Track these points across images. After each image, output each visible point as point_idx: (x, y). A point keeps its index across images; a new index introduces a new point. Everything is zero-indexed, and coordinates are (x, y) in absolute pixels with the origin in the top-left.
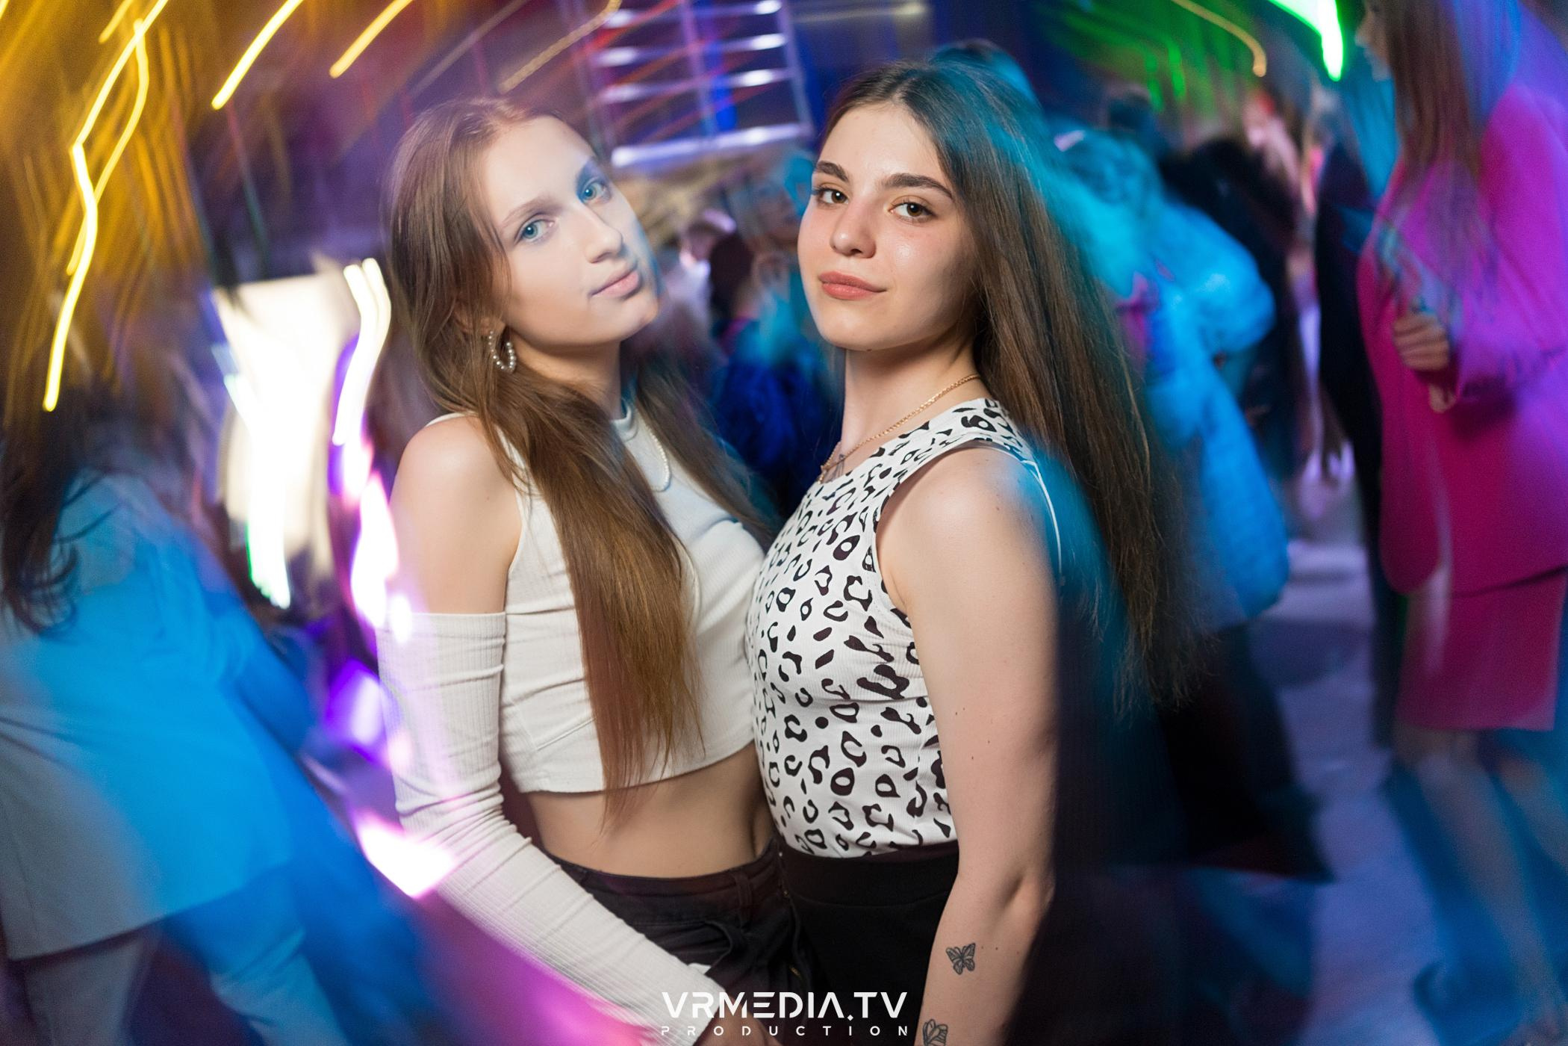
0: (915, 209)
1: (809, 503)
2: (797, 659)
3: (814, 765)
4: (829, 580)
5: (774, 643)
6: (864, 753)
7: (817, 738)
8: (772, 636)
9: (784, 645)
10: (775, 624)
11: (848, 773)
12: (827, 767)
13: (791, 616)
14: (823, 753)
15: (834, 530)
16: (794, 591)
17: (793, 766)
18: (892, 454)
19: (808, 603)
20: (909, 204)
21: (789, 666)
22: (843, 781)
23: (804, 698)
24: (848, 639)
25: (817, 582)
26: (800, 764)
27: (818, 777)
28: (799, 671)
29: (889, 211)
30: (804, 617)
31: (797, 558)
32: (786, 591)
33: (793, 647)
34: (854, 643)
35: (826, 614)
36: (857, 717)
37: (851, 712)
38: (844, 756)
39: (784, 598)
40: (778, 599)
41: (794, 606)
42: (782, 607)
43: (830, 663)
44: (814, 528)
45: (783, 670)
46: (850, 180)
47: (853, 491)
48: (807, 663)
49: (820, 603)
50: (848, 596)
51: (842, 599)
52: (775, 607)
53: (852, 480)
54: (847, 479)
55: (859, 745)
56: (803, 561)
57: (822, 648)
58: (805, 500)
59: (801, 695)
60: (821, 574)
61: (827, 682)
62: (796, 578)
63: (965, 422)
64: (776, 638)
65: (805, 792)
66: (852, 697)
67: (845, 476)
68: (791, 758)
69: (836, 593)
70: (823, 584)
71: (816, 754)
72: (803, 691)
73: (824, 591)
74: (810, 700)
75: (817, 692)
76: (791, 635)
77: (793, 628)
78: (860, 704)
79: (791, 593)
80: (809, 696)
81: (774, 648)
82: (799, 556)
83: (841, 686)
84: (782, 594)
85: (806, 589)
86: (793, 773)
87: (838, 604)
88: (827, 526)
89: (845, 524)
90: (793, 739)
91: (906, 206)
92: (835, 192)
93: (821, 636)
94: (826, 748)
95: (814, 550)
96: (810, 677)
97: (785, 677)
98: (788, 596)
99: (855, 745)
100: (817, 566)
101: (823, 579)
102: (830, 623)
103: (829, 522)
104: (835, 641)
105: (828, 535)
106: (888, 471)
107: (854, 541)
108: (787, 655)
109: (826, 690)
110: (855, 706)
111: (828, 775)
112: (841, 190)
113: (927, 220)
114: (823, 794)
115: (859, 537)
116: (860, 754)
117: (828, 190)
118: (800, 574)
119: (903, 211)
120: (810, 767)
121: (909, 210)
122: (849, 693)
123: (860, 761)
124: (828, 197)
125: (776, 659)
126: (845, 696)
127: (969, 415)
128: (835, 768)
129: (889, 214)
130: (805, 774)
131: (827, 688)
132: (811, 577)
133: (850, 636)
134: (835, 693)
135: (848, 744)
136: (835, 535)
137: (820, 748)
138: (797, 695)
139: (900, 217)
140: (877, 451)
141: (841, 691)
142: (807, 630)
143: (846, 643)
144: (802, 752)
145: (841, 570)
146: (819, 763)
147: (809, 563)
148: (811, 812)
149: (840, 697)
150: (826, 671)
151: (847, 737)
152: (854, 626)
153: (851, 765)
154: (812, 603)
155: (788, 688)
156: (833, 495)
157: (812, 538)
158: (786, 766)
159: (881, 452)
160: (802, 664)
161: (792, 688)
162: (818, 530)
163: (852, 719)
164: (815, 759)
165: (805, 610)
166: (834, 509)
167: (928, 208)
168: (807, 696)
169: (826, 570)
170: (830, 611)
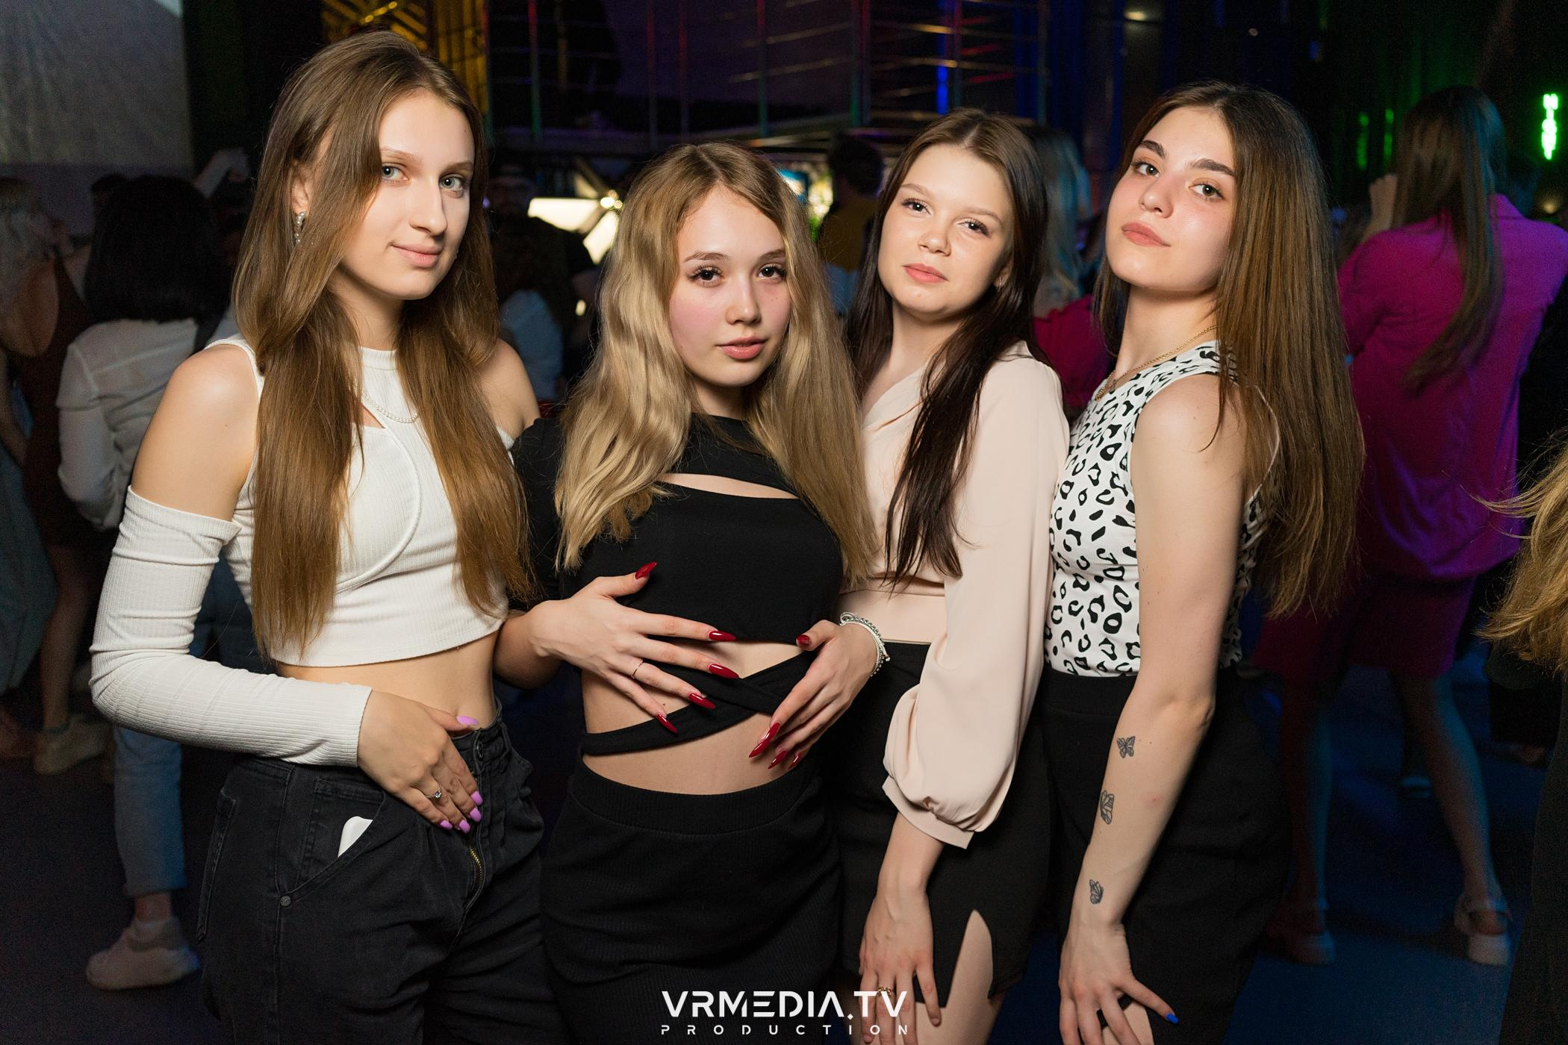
0: (1209, 190)
1: (1088, 418)
2: (1078, 535)
3: (1093, 609)
4: (1099, 474)
5: (1059, 523)
6: (1130, 603)
7: (1096, 590)
8: (1058, 518)
9: (1067, 525)
10: (1060, 509)
11: (1117, 617)
12: (1102, 611)
13: (1072, 503)
14: (1100, 601)
15: (1102, 436)
16: (1073, 483)
17: (1075, 608)
18: (1144, 377)
19: (1084, 493)
20: (1207, 186)
21: (1071, 540)
22: (1113, 623)
23: (1083, 564)
24: (1115, 518)
25: (1090, 476)
26: (1082, 607)
27: (1094, 618)
28: (1079, 544)
29: (1189, 187)
30: (1082, 503)
31: (1075, 458)
32: (1067, 483)
33: (1074, 526)
34: (1120, 521)
35: (1098, 500)
36: (1124, 577)
37: (1118, 574)
38: (1116, 604)
39: (1066, 489)
40: (1061, 490)
41: (1074, 495)
42: (1064, 496)
43: (1103, 537)
44: (1089, 435)
45: (1067, 543)
46: (1166, 158)
47: (1116, 406)
48: (1086, 537)
49: (1093, 492)
50: (1113, 485)
51: (1109, 487)
52: (1059, 495)
53: (1115, 398)
54: (1111, 397)
55: (1127, 596)
56: (1079, 460)
57: (1096, 526)
58: (1086, 415)
59: (1081, 561)
60: (1093, 470)
61: (1100, 551)
62: (1074, 473)
63: (1202, 355)
64: (1061, 519)
65: (1083, 628)
66: (1119, 563)
67: (1108, 394)
68: (1075, 603)
69: (1104, 483)
70: (1095, 477)
71: (1095, 601)
72: (1083, 558)
73: (1095, 483)
74: (1088, 565)
75: (1093, 558)
76: (1073, 517)
77: (1074, 512)
78: (1125, 567)
79: (1070, 484)
80: (1087, 562)
81: (1059, 526)
82: (1077, 457)
83: (1111, 554)
84: (1064, 486)
85: (1082, 482)
86: (1075, 614)
87: (1107, 492)
88: (1098, 433)
89: (1110, 432)
90: (1079, 589)
91: (1203, 186)
92: (1150, 166)
93: (1095, 516)
94: (1102, 597)
95: (1087, 452)
96: (1088, 548)
97: (1068, 549)
98: (1068, 487)
99: (1124, 596)
100: (1089, 464)
101: (1094, 473)
102: (1101, 507)
103: (1099, 431)
104: (1107, 520)
105: (1097, 440)
106: (1142, 389)
107: (1117, 446)
108: (1070, 532)
109: (1100, 557)
110: (1122, 569)
111: (1102, 617)
112: (1155, 166)
113: (1217, 201)
114: (1096, 631)
115: (1121, 444)
116: (1127, 603)
117: (1145, 163)
118: (1077, 470)
119: (1200, 189)
120: (1089, 611)
121: (1205, 191)
122: (1116, 559)
123: (1127, 608)
124: (1143, 169)
125: (1061, 535)
126: (1114, 561)
127: (1207, 351)
128: (1108, 612)
129: (1188, 190)
130: (1084, 614)
131: (1101, 555)
132: (1085, 473)
133: (1117, 516)
134: (1107, 559)
135: (1119, 595)
136: (1102, 439)
137: (1098, 597)
138: (1078, 561)
139: (1197, 194)
140: (1135, 376)
141: (1112, 558)
142: (1085, 512)
143: (1114, 521)
144: (1084, 598)
145: (1109, 467)
146: (1096, 608)
147: (1084, 462)
148: (1085, 644)
149: (1110, 562)
150: (1100, 543)
151: (1117, 589)
152: (1119, 508)
153: (1121, 610)
154: (1087, 492)
155: (1072, 557)
156: (1102, 410)
157: (1087, 443)
158: (1070, 608)
159: (1138, 376)
160: (1081, 538)
161: (1073, 557)
162: (1091, 436)
163: (1120, 579)
164: (1093, 604)
165: (1082, 497)
166: (1102, 420)
167: (1220, 192)
168: (1085, 562)
169: (1096, 467)
170: (1101, 498)
